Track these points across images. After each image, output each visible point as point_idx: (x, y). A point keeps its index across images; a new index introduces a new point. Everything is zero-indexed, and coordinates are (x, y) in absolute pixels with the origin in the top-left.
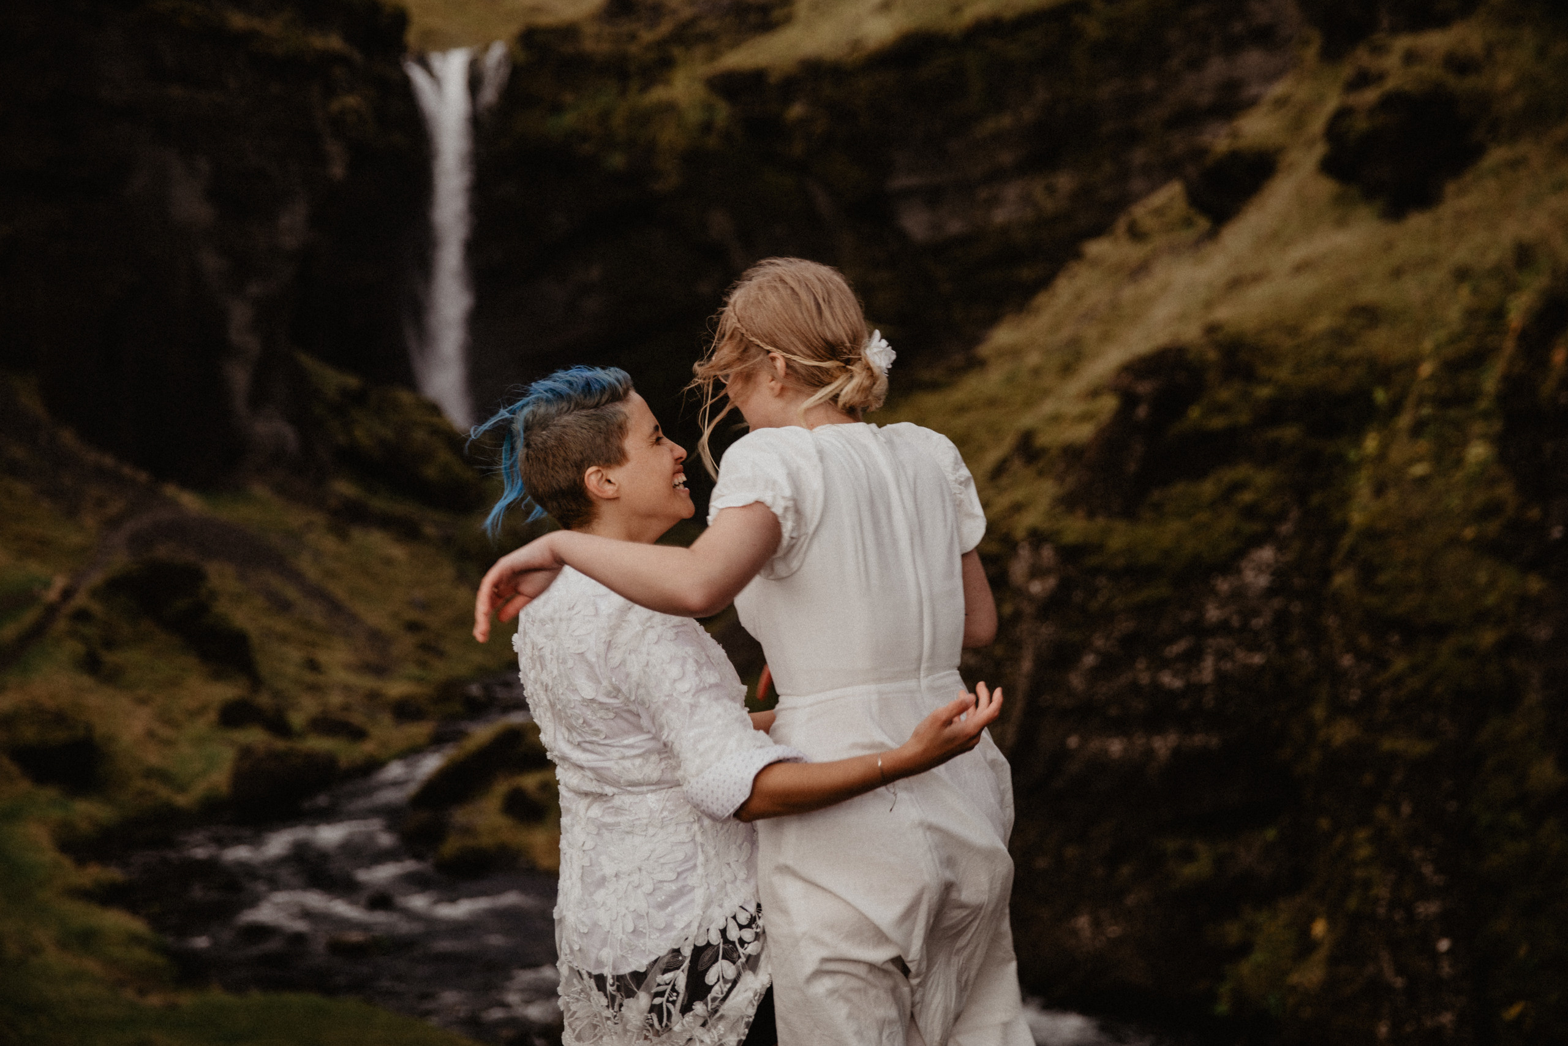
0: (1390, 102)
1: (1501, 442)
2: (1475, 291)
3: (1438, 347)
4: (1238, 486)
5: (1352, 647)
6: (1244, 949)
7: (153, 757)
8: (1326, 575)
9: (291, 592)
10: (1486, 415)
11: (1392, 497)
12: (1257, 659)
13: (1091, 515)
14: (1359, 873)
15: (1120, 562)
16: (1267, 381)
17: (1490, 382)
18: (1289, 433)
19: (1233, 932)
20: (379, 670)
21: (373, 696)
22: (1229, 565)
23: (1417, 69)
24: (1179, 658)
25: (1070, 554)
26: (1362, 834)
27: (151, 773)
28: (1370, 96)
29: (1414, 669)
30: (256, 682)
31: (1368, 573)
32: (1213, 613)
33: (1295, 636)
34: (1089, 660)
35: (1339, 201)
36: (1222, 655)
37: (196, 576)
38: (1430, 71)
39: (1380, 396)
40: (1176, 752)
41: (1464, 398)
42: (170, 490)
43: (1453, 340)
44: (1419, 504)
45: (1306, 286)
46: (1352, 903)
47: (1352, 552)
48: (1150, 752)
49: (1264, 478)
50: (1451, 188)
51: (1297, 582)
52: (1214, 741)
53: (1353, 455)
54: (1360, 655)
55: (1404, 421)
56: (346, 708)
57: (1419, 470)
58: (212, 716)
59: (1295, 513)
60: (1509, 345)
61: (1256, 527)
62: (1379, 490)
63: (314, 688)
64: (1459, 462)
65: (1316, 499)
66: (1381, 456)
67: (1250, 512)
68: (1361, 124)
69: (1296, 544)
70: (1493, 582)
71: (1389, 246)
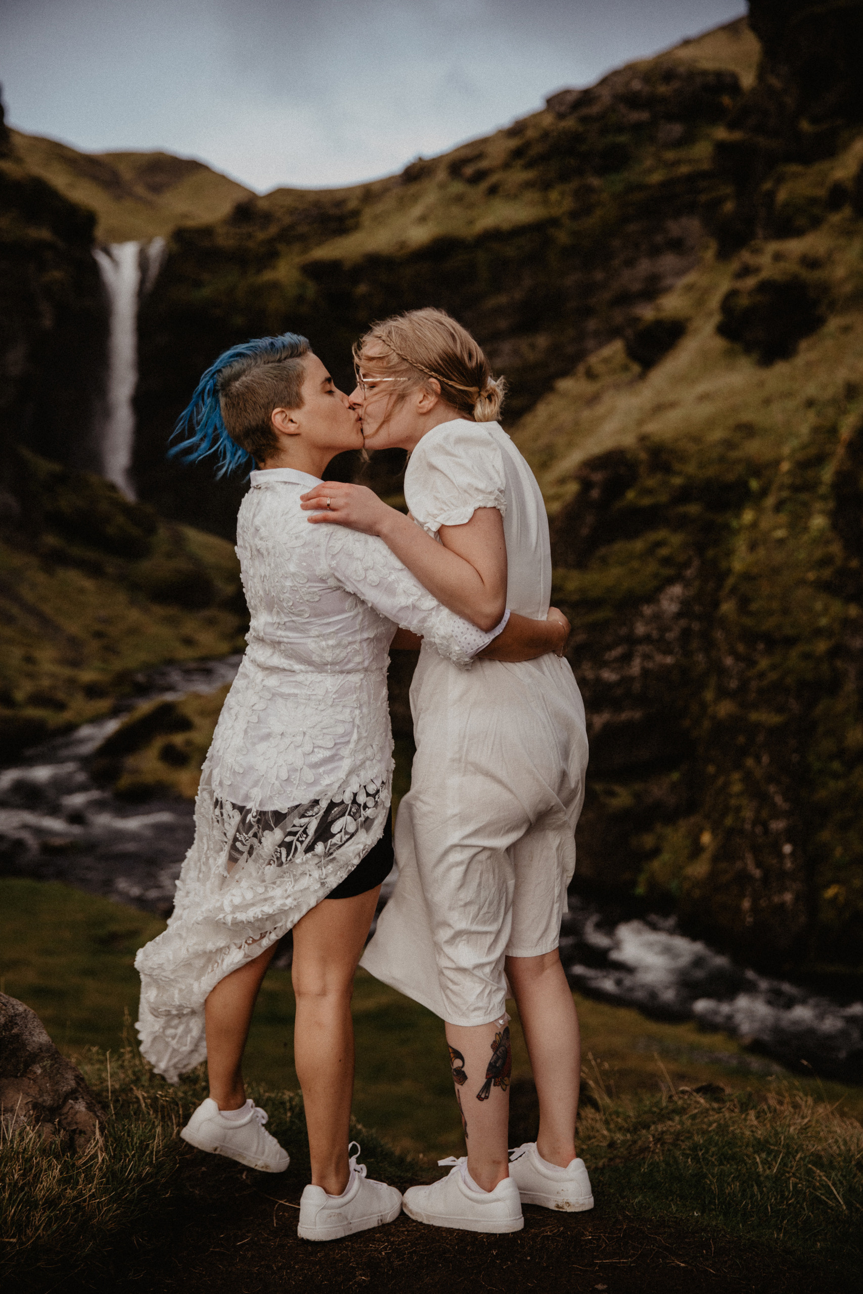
0: (764, 287)
1: (835, 516)
2: (818, 414)
3: (794, 451)
4: (659, 544)
5: (733, 652)
6: (656, 852)
8: (716, 604)
9: (15, 610)
10: (824, 498)
11: (761, 552)
12: (669, 660)
14: (733, 802)
15: (575, 597)
16: (679, 473)
17: (827, 474)
18: (693, 509)
19: (649, 841)
20: (75, 663)
21: (72, 682)
22: (652, 597)
23: (782, 265)
24: (616, 660)
26: (736, 776)
28: (750, 282)
29: (773, 667)
31: (744, 603)
33: (695, 644)
35: (728, 353)
36: (647, 657)
38: (791, 267)
39: (754, 484)
41: (810, 486)
43: (804, 447)
44: (779, 557)
45: (706, 410)
46: (729, 821)
47: (734, 590)
49: (677, 539)
50: (803, 345)
51: (697, 608)
52: (638, 715)
53: (735, 524)
54: (738, 657)
55: (770, 501)
56: (53, 688)
57: (780, 533)
59: (696, 563)
60: (840, 451)
61: (671, 571)
62: (753, 547)
63: (31, 676)
64: (806, 529)
65: (710, 553)
66: (754, 525)
67: (666, 561)
68: (744, 302)
69: (697, 583)
70: (826, 610)
71: (761, 384)
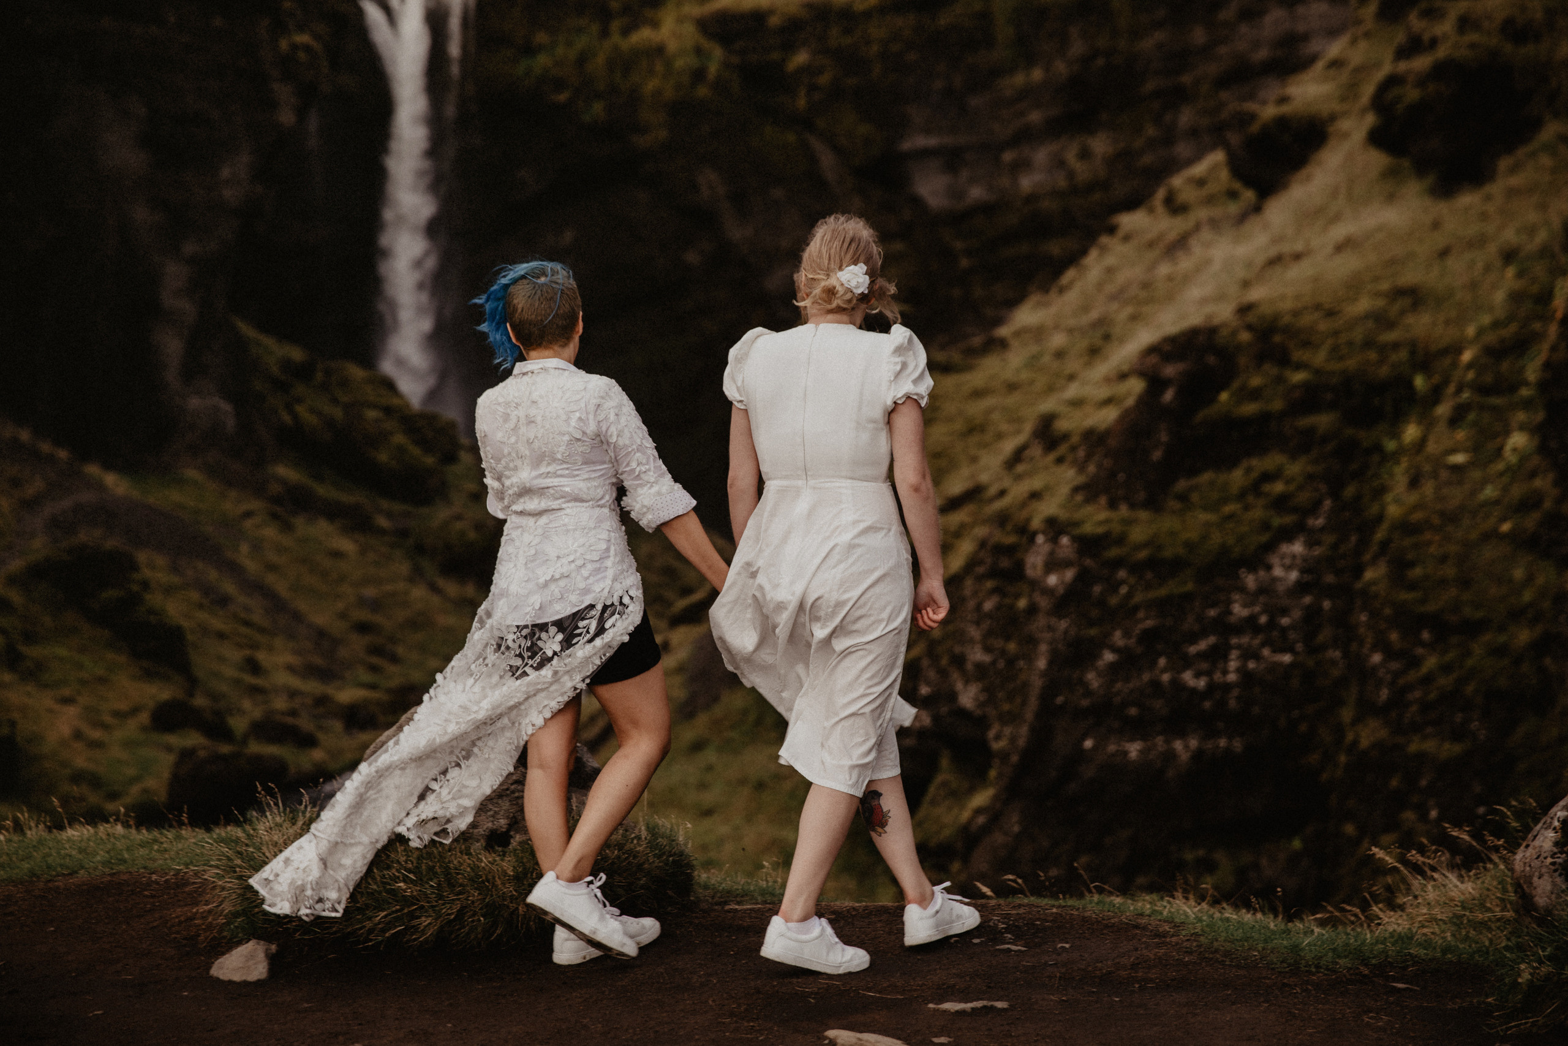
0: (1440, 70)
1: (1541, 432)
2: (1520, 275)
3: (1481, 332)
4: (1268, 477)
5: (1381, 644)
7: (81, 761)
8: (1358, 571)
9: (229, 587)
10: (1527, 404)
11: (1428, 488)
12: (1287, 658)
13: (1113, 505)
15: (1143, 555)
16: (1299, 366)
17: (1532, 369)
18: (1323, 421)
20: (326, 675)
21: (322, 701)
22: (1257, 560)
23: (1473, 37)
24: (1201, 655)
25: (1089, 545)
26: (1386, 838)
27: (78, 777)
28: (1421, 63)
29: (1446, 669)
30: (192, 683)
31: (1400, 566)
32: (1239, 610)
33: (1325, 635)
34: (1109, 657)
35: (1391, 174)
36: (1249, 654)
37: (124, 565)
38: (1486, 39)
39: (1419, 382)
40: (1198, 756)
41: (1507, 386)
42: (93, 470)
43: (1496, 325)
44: (1456, 496)
45: (1348, 264)
47: (1385, 545)
48: (1170, 756)
49: (1295, 468)
50: (1504, 163)
51: (1330, 578)
52: (1238, 745)
53: (1391, 445)
54: (1390, 653)
55: (1443, 410)
56: (293, 713)
57: (1459, 458)
58: (144, 717)
59: (1328, 503)
60: (1553, 332)
61: (1288, 519)
62: (1414, 482)
63: (255, 691)
64: (1499, 452)
65: (1350, 491)
66: (1420, 444)
67: (1280, 503)
68: (1412, 94)
69: (1329, 539)
70: (1530, 579)
71: (1436, 225)
